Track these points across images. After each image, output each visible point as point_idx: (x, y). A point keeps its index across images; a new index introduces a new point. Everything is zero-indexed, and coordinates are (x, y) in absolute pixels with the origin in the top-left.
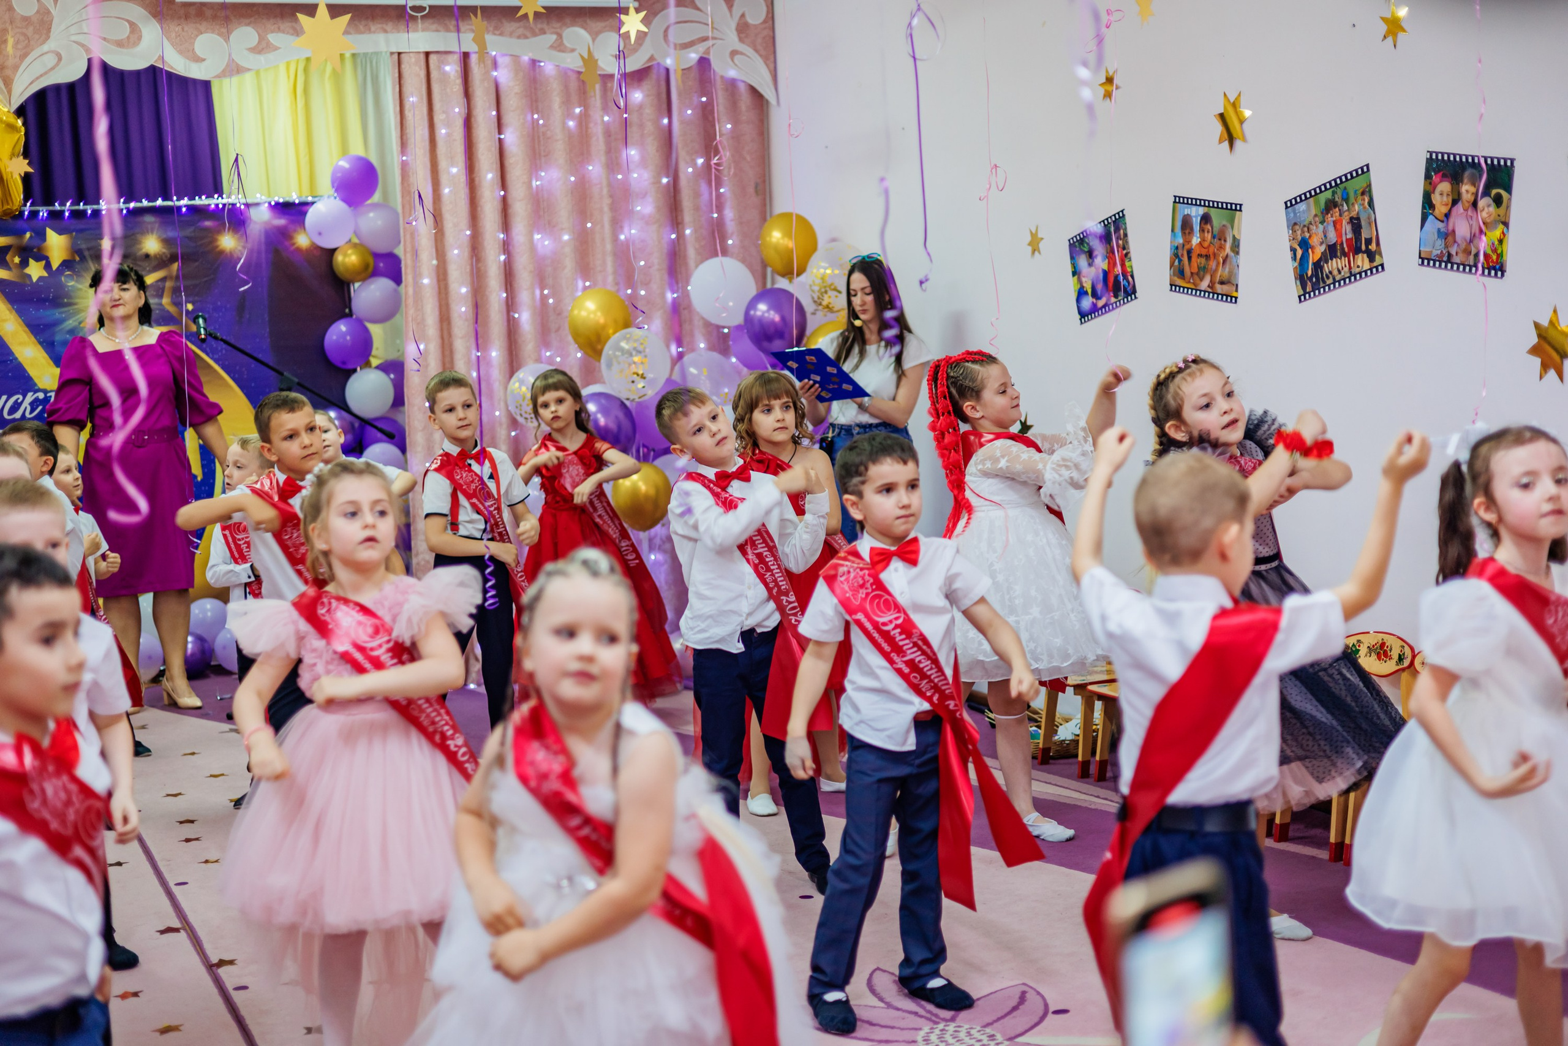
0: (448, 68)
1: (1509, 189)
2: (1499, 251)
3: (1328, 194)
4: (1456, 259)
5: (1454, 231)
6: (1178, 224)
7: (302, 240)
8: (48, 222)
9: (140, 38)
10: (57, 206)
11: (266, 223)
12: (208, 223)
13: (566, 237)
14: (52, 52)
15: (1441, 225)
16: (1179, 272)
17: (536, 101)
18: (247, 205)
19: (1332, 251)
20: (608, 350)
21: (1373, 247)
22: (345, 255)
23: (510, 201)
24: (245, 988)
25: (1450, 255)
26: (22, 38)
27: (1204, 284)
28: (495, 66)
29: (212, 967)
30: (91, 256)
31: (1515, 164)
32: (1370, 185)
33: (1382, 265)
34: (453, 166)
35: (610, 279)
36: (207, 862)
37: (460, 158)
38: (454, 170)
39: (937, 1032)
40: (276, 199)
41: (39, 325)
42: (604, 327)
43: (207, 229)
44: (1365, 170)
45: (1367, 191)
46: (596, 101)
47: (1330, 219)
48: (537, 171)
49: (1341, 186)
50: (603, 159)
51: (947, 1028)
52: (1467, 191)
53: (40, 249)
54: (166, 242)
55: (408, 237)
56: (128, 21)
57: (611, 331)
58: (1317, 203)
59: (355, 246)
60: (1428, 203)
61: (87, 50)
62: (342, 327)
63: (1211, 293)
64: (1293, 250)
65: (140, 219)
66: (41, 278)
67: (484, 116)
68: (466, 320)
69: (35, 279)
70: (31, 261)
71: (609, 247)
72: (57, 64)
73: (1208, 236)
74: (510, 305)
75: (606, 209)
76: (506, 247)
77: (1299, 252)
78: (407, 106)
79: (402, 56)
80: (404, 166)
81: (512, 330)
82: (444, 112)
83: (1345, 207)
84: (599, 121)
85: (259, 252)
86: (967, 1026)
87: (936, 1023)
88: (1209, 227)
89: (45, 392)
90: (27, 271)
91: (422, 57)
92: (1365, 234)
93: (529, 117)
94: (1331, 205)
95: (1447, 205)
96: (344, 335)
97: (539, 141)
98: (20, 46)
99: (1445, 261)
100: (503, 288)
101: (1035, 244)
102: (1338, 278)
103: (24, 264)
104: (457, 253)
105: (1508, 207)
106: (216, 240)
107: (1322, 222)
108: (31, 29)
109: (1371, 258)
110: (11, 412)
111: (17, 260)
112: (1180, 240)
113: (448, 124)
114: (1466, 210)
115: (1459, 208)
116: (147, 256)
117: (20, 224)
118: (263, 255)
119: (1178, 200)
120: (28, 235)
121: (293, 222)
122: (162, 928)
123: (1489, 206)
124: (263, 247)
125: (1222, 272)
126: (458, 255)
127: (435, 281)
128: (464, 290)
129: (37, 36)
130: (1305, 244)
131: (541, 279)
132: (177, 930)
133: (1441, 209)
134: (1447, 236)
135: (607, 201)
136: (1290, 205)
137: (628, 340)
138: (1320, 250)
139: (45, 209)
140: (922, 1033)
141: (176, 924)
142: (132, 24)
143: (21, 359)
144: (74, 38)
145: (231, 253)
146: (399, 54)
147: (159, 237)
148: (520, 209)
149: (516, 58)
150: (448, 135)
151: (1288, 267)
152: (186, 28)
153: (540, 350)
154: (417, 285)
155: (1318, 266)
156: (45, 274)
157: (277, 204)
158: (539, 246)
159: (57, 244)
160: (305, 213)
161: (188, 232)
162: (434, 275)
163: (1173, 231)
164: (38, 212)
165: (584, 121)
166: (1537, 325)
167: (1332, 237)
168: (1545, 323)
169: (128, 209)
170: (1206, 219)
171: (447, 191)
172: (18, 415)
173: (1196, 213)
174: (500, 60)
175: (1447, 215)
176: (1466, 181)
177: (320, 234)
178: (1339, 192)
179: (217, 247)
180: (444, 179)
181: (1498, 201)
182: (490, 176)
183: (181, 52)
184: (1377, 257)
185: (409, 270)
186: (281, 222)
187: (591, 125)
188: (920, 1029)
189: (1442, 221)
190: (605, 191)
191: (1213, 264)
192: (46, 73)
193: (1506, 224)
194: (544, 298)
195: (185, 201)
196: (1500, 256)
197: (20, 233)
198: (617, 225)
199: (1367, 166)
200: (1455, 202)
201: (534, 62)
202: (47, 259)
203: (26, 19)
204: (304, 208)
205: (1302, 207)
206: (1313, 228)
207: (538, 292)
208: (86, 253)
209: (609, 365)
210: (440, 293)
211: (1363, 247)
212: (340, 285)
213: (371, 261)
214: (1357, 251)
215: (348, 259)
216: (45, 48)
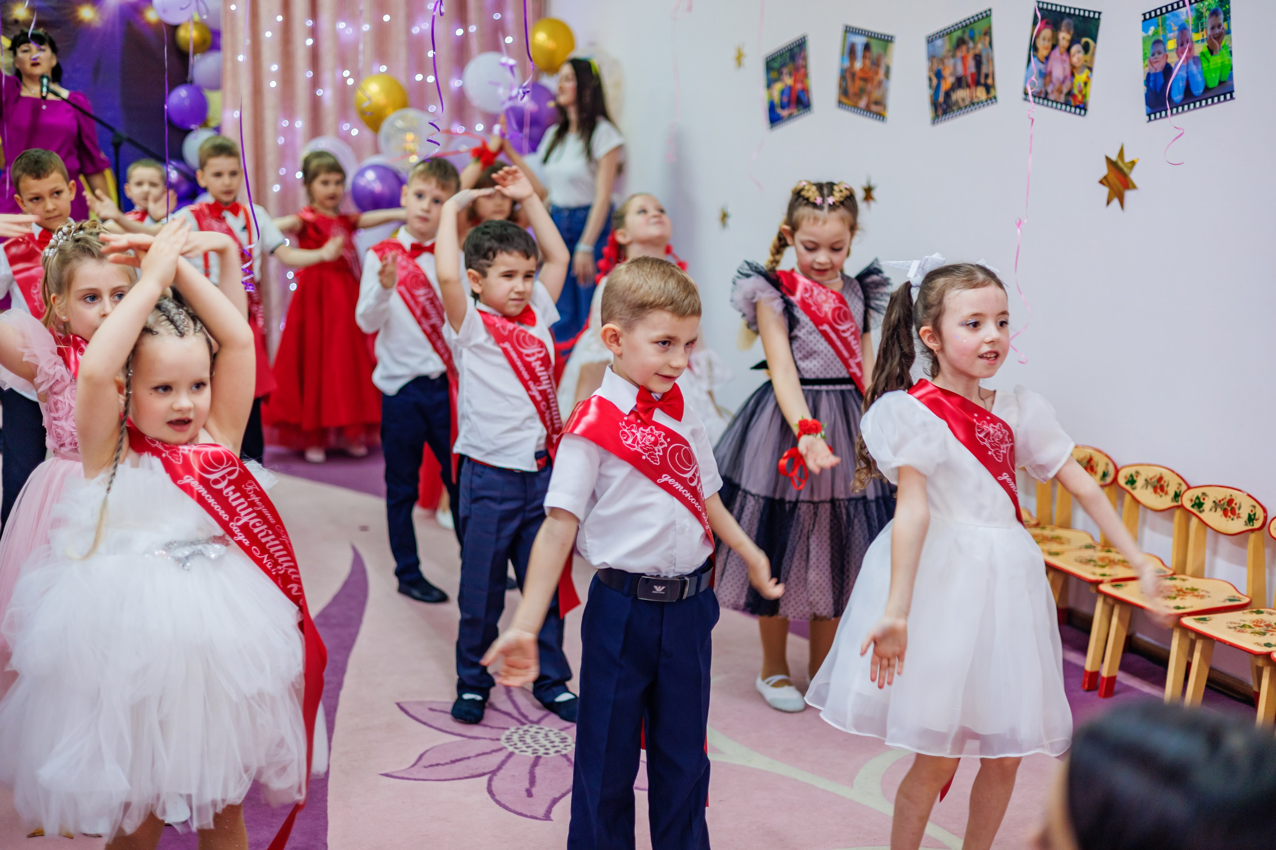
1: (1095, 39)
2: (1084, 92)
3: (959, 33)
4: (1051, 97)
5: (1050, 73)
6: (847, 50)
7: (151, 16)
13: (366, 28)
15: (1042, 66)
16: (844, 91)
19: (959, 83)
20: (385, 127)
21: (989, 81)
22: (187, 30)
25: (1047, 93)
27: (863, 103)
31: (1102, 16)
32: (990, 28)
33: (995, 98)
35: (403, 65)
39: (521, 732)
42: (384, 107)
43: (69, 1)
44: (987, 15)
45: (988, 33)
47: (959, 54)
49: (970, 27)
51: (530, 729)
52: (1064, 38)
54: (34, 10)
55: (228, 19)
57: (389, 111)
58: (950, 39)
59: (196, 23)
60: (1034, 47)
62: (182, 92)
63: (868, 110)
64: (930, 79)
68: (276, 94)
71: (402, 38)
73: (868, 62)
74: (315, 83)
75: (401, 5)
76: (314, 32)
77: (935, 81)
81: (316, 105)
83: (971, 45)
85: (113, 24)
86: (547, 729)
87: (523, 724)
88: (868, 54)
92: (984, 70)
94: (961, 42)
95: (1047, 48)
96: (183, 99)
99: (1042, 96)
100: (310, 68)
101: (739, 58)
102: (962, 104)
104: (270, 36)
105: (1093, 54)
106: (76, 11)
107: (954, 56)
109: (988, 91)
112: (847, 64)
114: (1061, 54)
115: (1057, 53)
116: (16, 22)
118: (117, 27)
119: (849, 30)
123: (1079, 52)
124: (117, 19)
125: (876, 94)
126: (271, 38)
127: (249, 59)
128: (274, 67)
130: (939, 75)
131: (342, 62)
133: (1043, 53)
134: (1045, 76)
136: (930, 40)
137: (403, 118)
138: (949, 81)
140: (507, 732)
145: (89, 23)
147: (27, 6)
148: (327, 1)
151: (925, 94)
153: (339, 124)
154: (234, 60)
155: (948, 95)
158: (342, 33)
161: (53, 3)
162: (249, 53)
163: (843, 55)
166: (1108, 159)
167: (960, 71)
168: (1114, 157)
170: (867, 47)
173: (860, 41)
175: (1047, 58)
176: (1063, 28)
177: (164, 11)
178: (967, 31)
179: (76, 17)
181: (1086, 48)
184: (992, 91)
185: (228, 48)
188: (508, 729)
189: (1042, 63)
191: (869, 87)
193: (1090, 69)
194: (343, 79)
196: (1084, 96)
198: (411, 20)
199: (990, 10)
200: (1054, 46)
205: (939, 42)
206: (946, 61)
207: (339, 74)
209: (388, 139)
210: (254, 68)
211: (982, 81)
212: (182, 56)
213: (209, 37)
214: (977, 83)
215: (189, 34)
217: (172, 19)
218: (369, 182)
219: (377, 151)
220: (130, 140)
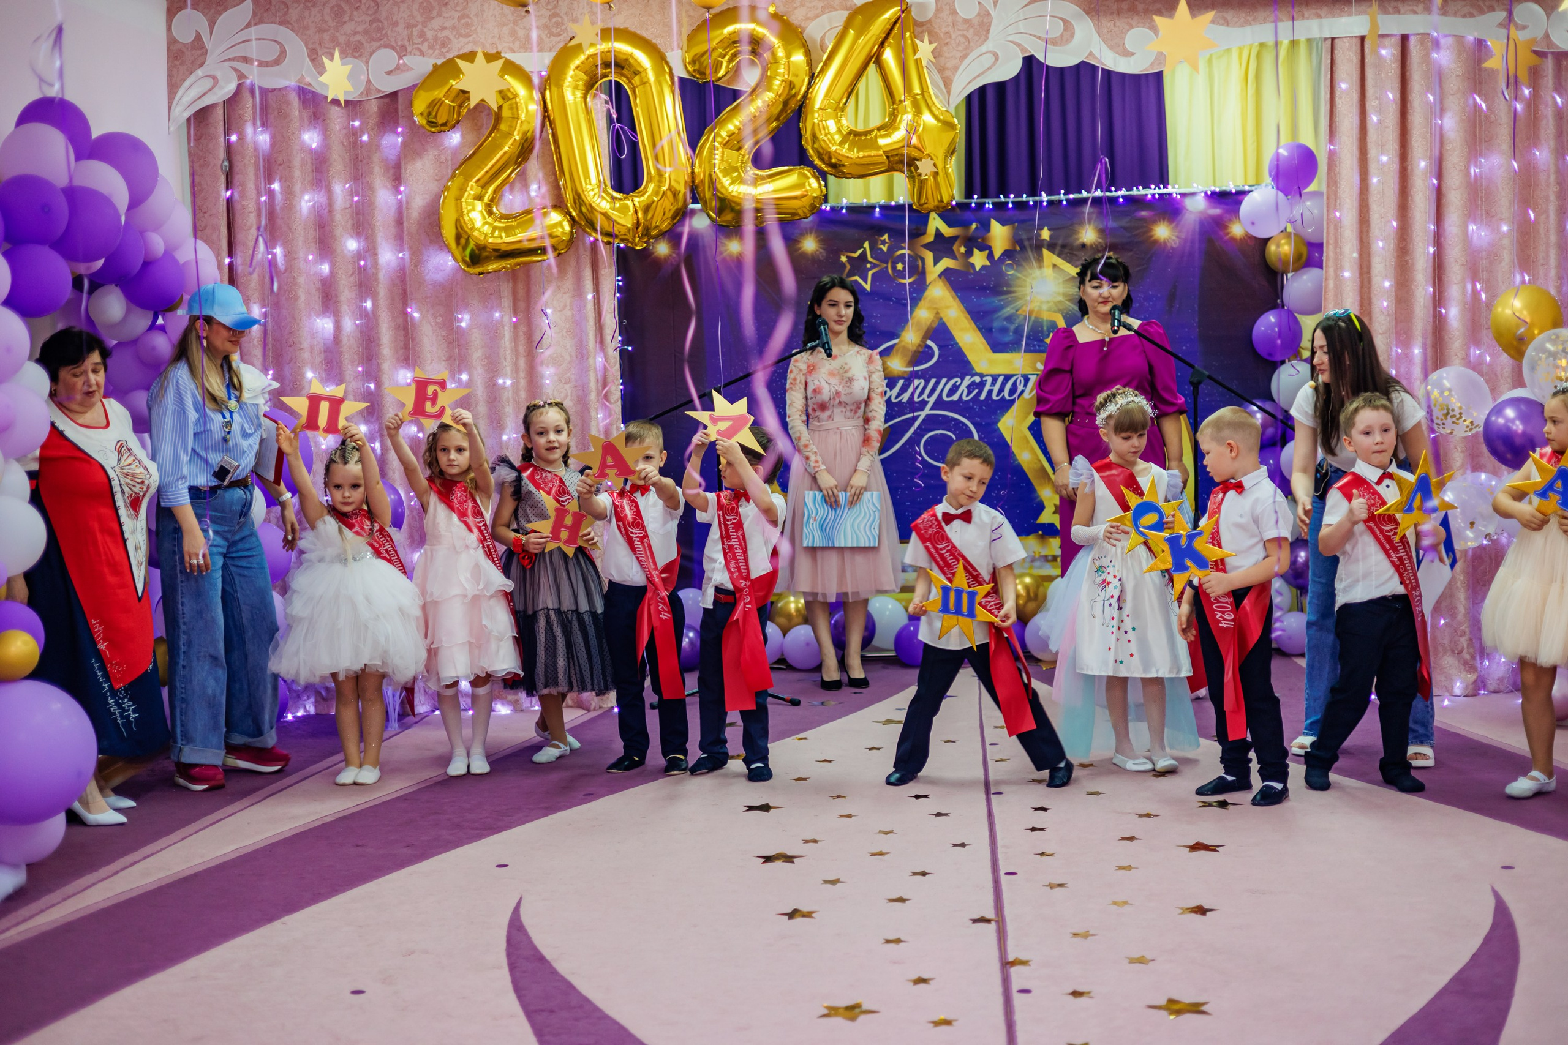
0: (1384, 52)
7: (1237, 230)
8: (993, 213)
9: (1072, 35)
10: (1002, 198)
11: (1201, 212)
12: (1144, 213)
13: (1505, 228)
14: (990, 52)
17: (1480, 83)
18: (1183, 195)
20: (1530, 352)
22: (1278, 246)
23: (1444, 189)
24: (1027, 991)
26: (963, 40)
28: (1436, 44)
29: (1006, 965)
30: (1031, 246)
34: (1382, 154)
35: (1553, 273)
36: (1043, 854)
37: (1393, 146)
38: (1385, 159)
40: (1213, 188)
41: (979, 312)
42: (1530, 326)
43: (1143, 219)
46: (1549, 80)
48: (1476, 158)
50: (1552, 143)
53: (984, 239)
54: (1102, 232)
55: (1332, 228)
56: (1062, 19)
57: (1536, 332)
59: (1289, 235)
61: (1023, 49)
62: (1271, 318)
65: (1079, 209)
66: (983, 267)
67: (1422, 98)
68: (1388, 315)
69: (978, 268)
70: (976, 251)
71: (1553, 238)
72: (994, 64)
74: (1439, 299)
75: (1552, 197)
76: (1438, 239)
78: (1338, 93)
79: (1336, 41)
80: (1331, 155)
81: (1439, 325)
82: (1377, 98)
84: (1550, 103)
85: (1193, 242)
89: (981, 375)
90: (972, 260)
91: (1358, 41)
93: (1471, 102)
96: (1272, 326)
97: (1481, 126)
98: (960, 48)
100: (1431, 282)
103: (969, 253)
104: (1382, 245)
106: (1151, 230)
108: (971, 30)
110: (949, 395)
111: (963, 250)
113: (1380, 111)
116: (1084, 246)
117: (968, 215)
118: (1197, 245)
120: (974, 226)
121: (1228, 212)
122: (976, 917)
124: (1197, 236)
126: (1383, 248)
127: (1357, 275)
128: (1387, 284)
129: (976, 38)
131: (1474, 272)
132: (988, 921)
135: (1553, 189)
137: (1554, 342)
139: (990, 201)
141: (990, 914)
142: (1065, 21)
143: (961, 344)
144: (1011, 38)
145: (1165, 243)
146: (1333, 39)
147: (1096, 228)
148: (1455, 198)
149: (1459, 39)
150: (1380, 122)
152: (1118, 23)
153: (1469, 348)
154: (1338, 277)
156: (988, 264)
157: (1213, 193)
158: (1475, 237)
159: (1000, 235)
160: (1239, 203)
161: (1124, 222)
162: (1356, 268)
164: (984, 204)
165: (1533, 104)
169: (1067, 200)
171: (1375, 180)
172: (955, 397)
174: (1442, 41)
177: (1253, 223)
179: (1152, 236)
180: (1373, 167)
182: (1423, 164)
183: (1111, 48)
185: (1331, 263)
186: (1217, 211)
187: (1542, 107)
190: (1552, 178)
192: (983, 73)
194: (1475, 293)
195: (1123, 192)
197: (966, 224)
201: (1480, 43)
202: (989, 248)
203: (966, 21)
204: (1240, 197)
207: (1469, 287)
208: (1026, 243)
209: (1533, 368)
210: (1362, 286)
212: (1273, 276)
213: (1304, 251)
215: (1282, 249)
216: (984, 48)
217: (1262, 234)
218: (1508, 420)
219: (1519, 382)
220: (1209, 377)
